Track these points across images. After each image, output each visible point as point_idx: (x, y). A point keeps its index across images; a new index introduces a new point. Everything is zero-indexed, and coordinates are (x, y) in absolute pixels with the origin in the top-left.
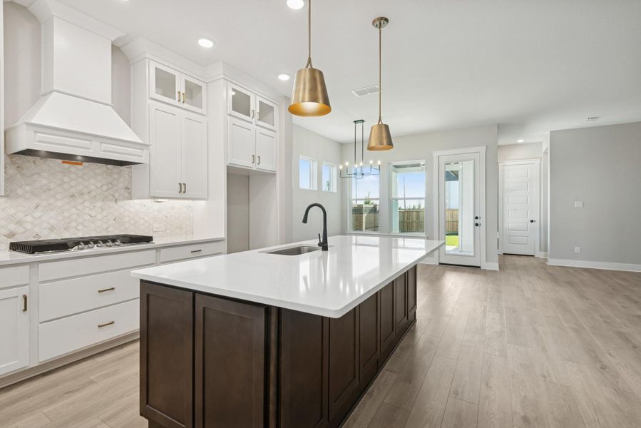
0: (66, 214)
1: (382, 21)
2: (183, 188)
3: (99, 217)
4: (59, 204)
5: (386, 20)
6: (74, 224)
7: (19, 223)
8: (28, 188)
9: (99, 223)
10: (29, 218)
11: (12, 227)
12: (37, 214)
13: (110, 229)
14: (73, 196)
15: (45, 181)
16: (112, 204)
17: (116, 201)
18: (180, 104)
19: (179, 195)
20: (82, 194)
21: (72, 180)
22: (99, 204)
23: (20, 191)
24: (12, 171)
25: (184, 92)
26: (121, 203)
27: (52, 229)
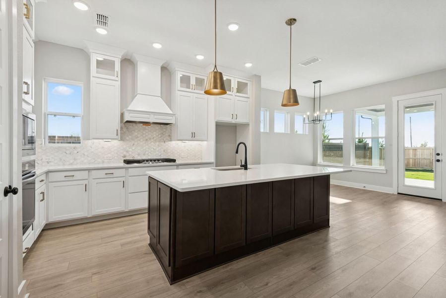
0: (144, 148)
1: (291, 22)
2: (193, 135)
3: (157, 149)
4: (141, 143)
5: (295, 20)
6: (147, 153)
7: (127, 152)
8: (130, 137)
9: (157, 153)
10: (131, 150)
11: (125, 153)
12: (134, 148)
13: (162, 155)
14: (147, 140)
15: (136, 134)
16: (163, 143)
17: (164, 142)
18: (193, 91)
19: (192, 139)
20: (150, 139)
21: (146, 132)
22: (157, 143)
23: (128, 138)
24: (125, 130)
25: (195, 84)
26: (167, 143)
27: (139, 154)
